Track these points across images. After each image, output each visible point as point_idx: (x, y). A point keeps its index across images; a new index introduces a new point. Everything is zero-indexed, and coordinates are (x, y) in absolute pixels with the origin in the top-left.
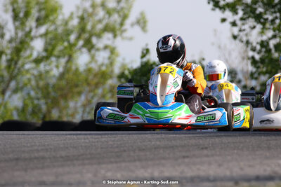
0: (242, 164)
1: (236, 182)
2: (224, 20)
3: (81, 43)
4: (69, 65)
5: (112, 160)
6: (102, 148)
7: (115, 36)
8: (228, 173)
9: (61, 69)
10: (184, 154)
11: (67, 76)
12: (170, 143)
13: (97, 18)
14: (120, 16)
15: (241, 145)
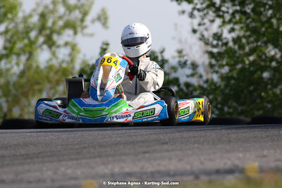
0: (202, 158)
1: (197, 177)
2: (183, 12)
3: (41, 39)
4: (29, 62)
5: (73, 157)
6: (62, 145)
7: (75, 33)
8: (188, 167)
9: (22, 67)
10: (145, 149)
11: (28, 74)
12: (130, 139)
13: (57, 15)
14: (80, 12)
15: (202, 139)
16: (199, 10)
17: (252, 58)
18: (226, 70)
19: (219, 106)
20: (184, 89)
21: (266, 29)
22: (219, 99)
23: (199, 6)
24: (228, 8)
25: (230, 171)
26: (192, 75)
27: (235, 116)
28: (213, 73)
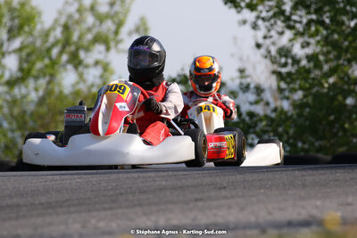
0: (270, 207)
1: (264, 231)
2: (244, 22)
4: (50, 87)
5: (106, 206)
6: (93, 191)
7: (108, 49)
8: (253, 219)
9: (41, 93)
10: (197, 196)
11: (48, 101)
12: (179, 183)
13: (84, 26)
14: (114, 22)
15: (270, 183)
16: (263, 19)
17: (331, 80)
18: (299, 95)
19: (291, 141)
20: (247, 119)
21: (350, 43)
22: (291, 131)
23: (264, 14)
24: (301, 17)
25: (306, 224)
26: (256, 102)
27: (312, 154)
28: (282, 99)
